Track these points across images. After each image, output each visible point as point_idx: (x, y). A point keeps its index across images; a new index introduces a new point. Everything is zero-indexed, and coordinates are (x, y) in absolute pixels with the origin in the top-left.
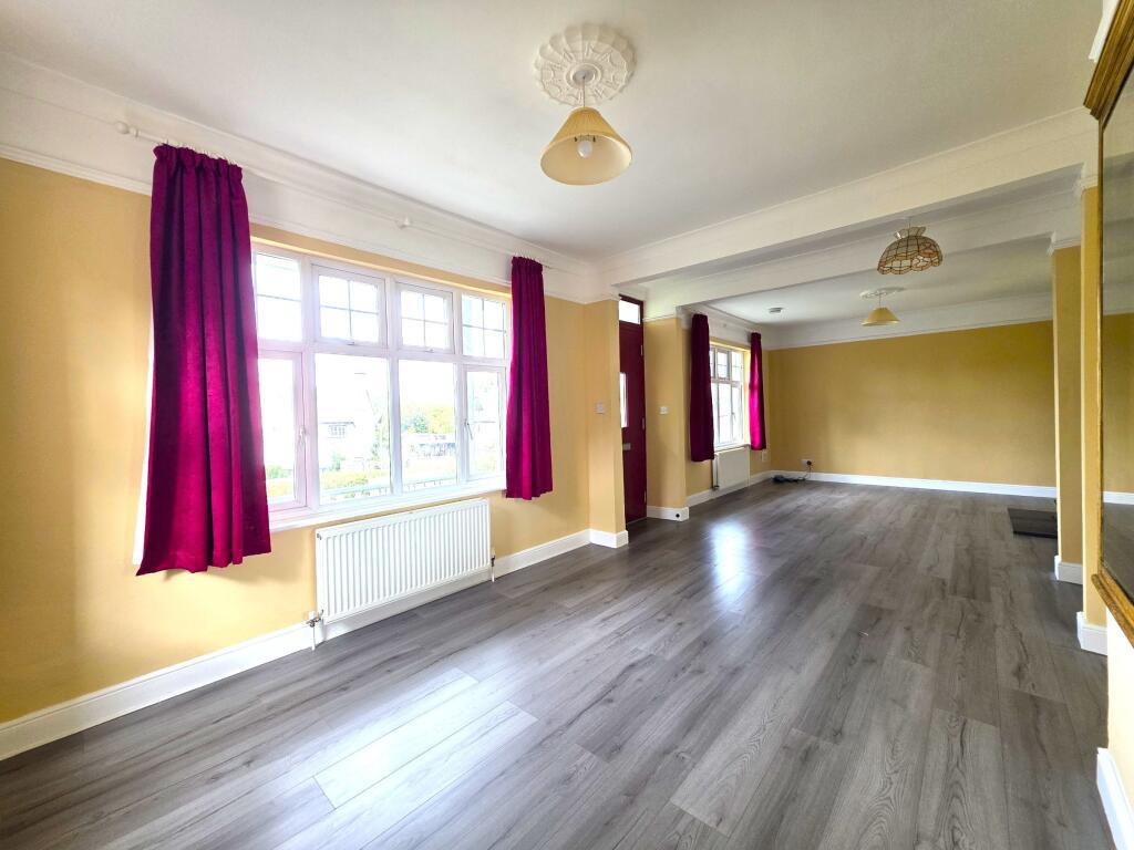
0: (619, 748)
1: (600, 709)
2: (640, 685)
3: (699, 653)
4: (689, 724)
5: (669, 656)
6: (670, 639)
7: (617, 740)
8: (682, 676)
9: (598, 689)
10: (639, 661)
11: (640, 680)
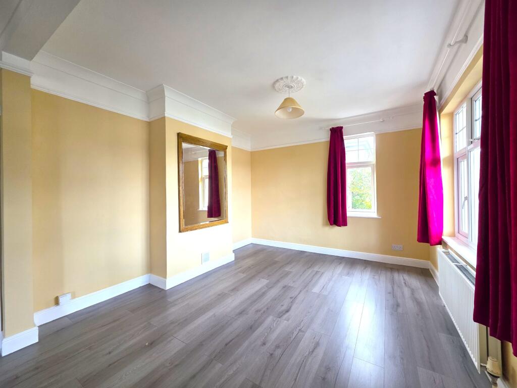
0: (284, 287)
1: (293, 295)
2: (282, 304)
3: (256, 321)
4: (264, 294)
5: (270, 319)
6: (271, 330)
7: (285, 289)
8: (265, 309)
9: (297, 301)
10: (284, 314)
11: (282, 305)
